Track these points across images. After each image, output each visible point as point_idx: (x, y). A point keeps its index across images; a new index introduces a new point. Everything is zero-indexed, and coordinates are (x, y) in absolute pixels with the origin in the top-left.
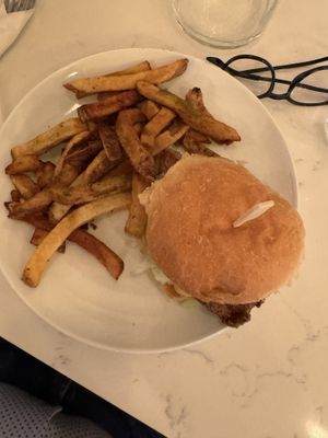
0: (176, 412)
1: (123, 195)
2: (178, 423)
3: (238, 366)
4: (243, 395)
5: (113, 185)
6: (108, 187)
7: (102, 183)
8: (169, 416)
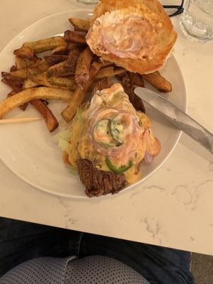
0: (154, 227)
1: (69, 92)
2: (157, 234)
3: (181, 186)
4: (191, 202)
5: (64, 83)
6: (61, 82)
7: (59, 79)
8: (151, 232)
